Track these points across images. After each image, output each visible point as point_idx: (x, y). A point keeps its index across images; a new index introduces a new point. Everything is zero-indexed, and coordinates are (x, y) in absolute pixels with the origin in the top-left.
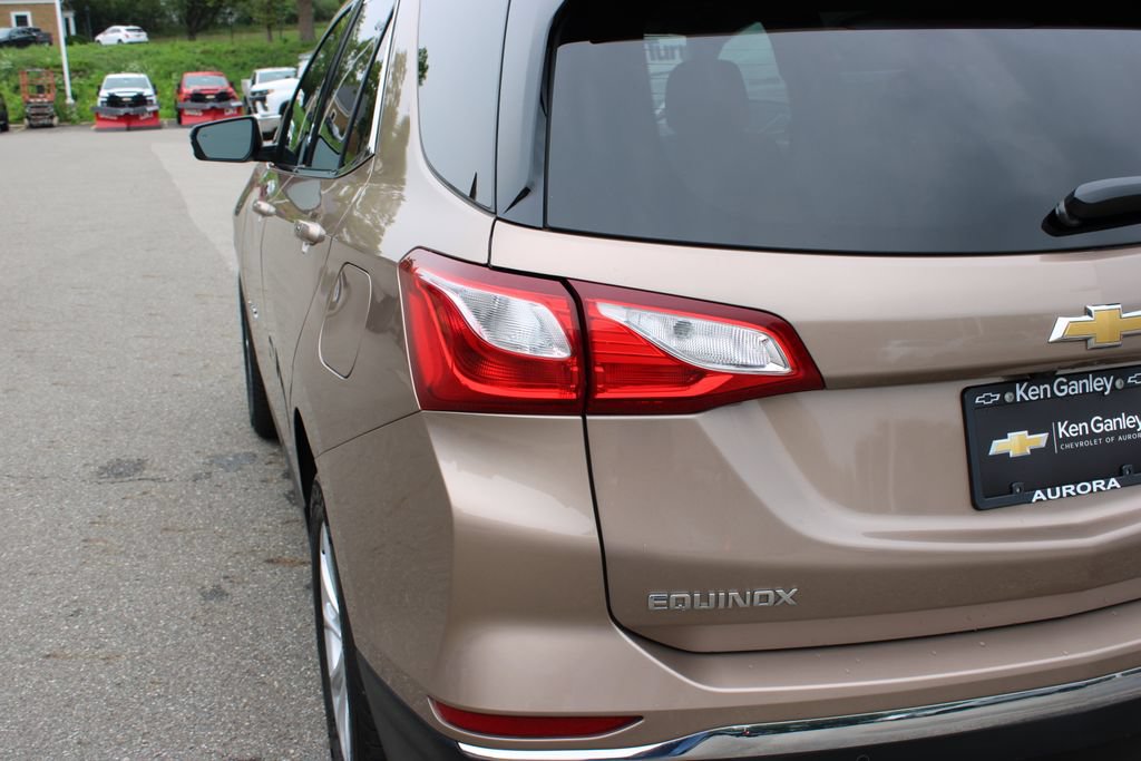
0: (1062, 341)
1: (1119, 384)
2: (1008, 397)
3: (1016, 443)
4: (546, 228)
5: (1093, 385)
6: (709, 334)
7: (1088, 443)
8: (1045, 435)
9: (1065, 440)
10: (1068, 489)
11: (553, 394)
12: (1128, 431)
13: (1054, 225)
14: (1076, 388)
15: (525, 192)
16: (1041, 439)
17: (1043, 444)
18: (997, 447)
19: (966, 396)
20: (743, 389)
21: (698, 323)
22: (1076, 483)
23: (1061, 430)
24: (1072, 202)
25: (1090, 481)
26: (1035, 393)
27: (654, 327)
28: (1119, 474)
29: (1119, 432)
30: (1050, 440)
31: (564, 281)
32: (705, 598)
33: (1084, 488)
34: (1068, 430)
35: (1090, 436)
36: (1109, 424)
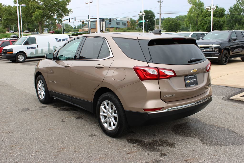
0: (192, 72)
3: (188, 81)
4: (153, 63)
9: (191, 81)
10: (192, 85)
11: (155, 78)
13: (189, 62)
15: (150, 60)
18: (187, 82)
19: (184, 77)
20: (171, 77)
24: (191, 60)
27: (163, 71)
28: (195, 84)
32: (168, 96)
34: (191, 80)
35: (193, 81)
36: (194, 80)
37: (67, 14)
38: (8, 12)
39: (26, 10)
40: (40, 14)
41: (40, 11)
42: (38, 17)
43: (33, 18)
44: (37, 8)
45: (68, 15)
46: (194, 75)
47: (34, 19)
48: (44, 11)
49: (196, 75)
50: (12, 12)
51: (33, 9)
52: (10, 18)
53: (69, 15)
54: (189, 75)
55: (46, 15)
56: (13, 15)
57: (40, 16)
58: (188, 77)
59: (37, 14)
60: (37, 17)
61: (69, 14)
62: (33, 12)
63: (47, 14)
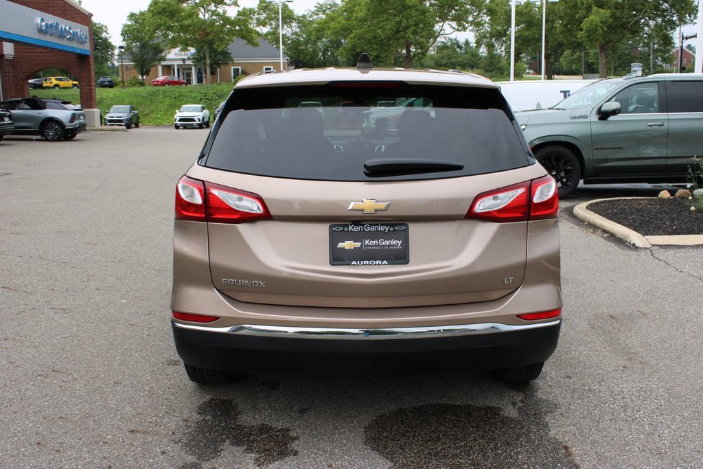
0: (352, 210)
1: (392, 229)
2: (346, 229)
3: (348, 245)
4: (205, 166)
5: (380, 228)
6: (247, 201)
7: (377, 248)
8: (360, 243)
9: (368, 246)
10: (366, 262)
11: (198, 215)
12: (394, 245)
14: (374, 228)
15: (204, 156)
16: (358, 245)
17: (359, 246)
18: (340, 245)
19: (331, 227)
21: (244, 198)
22: (369, 261)
23: (367, 242)
25: (376, 261)
26: (356, 229)
28: (388, 260)
29: (390, 245)
30: (362, 245)
31: (203, 181)
32: (237, 282)
33: (372, 263)
34: (369, 242)
35: (377, 246)
36: (387, 243)
37: (688, 18)
38: (523, 19)
39: (568, 12)
40: (604, 20)
41: (606, 13)
42: (596, 30)
43: (582, 33)
44: (596, 5)
45: (692, 21)
46: (392, 225)
47: (585, 37)
48: (618, 14)
49: (403, 225)
50: (533, 18)
51: (586, 8)
52: (527, 37)
53: (695, 21)
55: (621, 23)
56: (535, 28)
57: (602, 28)
58: (352, 228)
59: (592, 21)
60: (592, 31)
61: (694, 19)
62: (584, 18)
63: (624, 20)
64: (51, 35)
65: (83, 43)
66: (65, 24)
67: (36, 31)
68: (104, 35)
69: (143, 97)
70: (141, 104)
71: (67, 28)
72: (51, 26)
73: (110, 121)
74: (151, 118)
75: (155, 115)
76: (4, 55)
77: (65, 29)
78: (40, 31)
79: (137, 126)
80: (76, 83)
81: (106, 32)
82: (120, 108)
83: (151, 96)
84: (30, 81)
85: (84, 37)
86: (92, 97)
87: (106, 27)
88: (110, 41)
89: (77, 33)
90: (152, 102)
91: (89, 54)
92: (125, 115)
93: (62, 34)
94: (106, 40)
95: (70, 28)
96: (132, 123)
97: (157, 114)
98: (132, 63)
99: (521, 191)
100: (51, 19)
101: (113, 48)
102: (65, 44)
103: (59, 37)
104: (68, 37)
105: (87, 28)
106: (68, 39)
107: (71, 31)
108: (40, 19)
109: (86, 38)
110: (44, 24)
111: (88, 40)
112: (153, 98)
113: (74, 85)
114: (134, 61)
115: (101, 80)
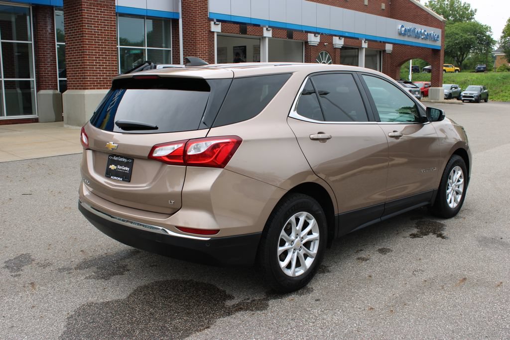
2: (113, 158)
3: (113, 167)
5: (124, 160)
9: (118, 169)
10: (115, 178)
12: (126, 170)
18: (111, 167)
28: (123, 178)
33: (117, 178)
34: (119, 167)
35: (122, 169)
36: (125, 168)
46: (128, 159)
49: (133, 160)
54: (117, 156)
58: (115, 158)
64: (409, 36)
65: (435, 40)
66: (420, 28)
67: (397, 34)
68: (488, 33)
69: (497, 80)
70: (495, 85)
71: (423, 31)
72: (409, 30)
73: (464, 97)
74: (500, 95)
75: (504, 94)
76: (385, 50)
77: (421, 32)
78: (400, 34)
79: (486, 101)
80: (458, 68)
81: (490, 31)
82: (473, 87)
83: (504, 79)
84: (426, 67)
85: (436, 36)
86: (439, 79)
87: (490, 28)
88: (492, 37)
89: (431, 34)
90: (503, 83)
91: (439, 48)
92: (476, 92)
93: (417, 36)
94: (489, 37)
95: (425, 31)
96: (482, 98)
97: (506, 93)
98: (504, 54)
99: (181, 145)
100: (409, 25)
101: (494, 42)
102: (420, 42)
103: (415, 37)
104: (422, 37)
105: (441, 30)
106: (422, 39)
107: (426, 33)
108: (400, 26)
109: (438, 37)
110: (403, 29)
111: (440, 39)
112: (505, 80)
113: (456, 70)
114: (505, 52)
115: (479, 66)
